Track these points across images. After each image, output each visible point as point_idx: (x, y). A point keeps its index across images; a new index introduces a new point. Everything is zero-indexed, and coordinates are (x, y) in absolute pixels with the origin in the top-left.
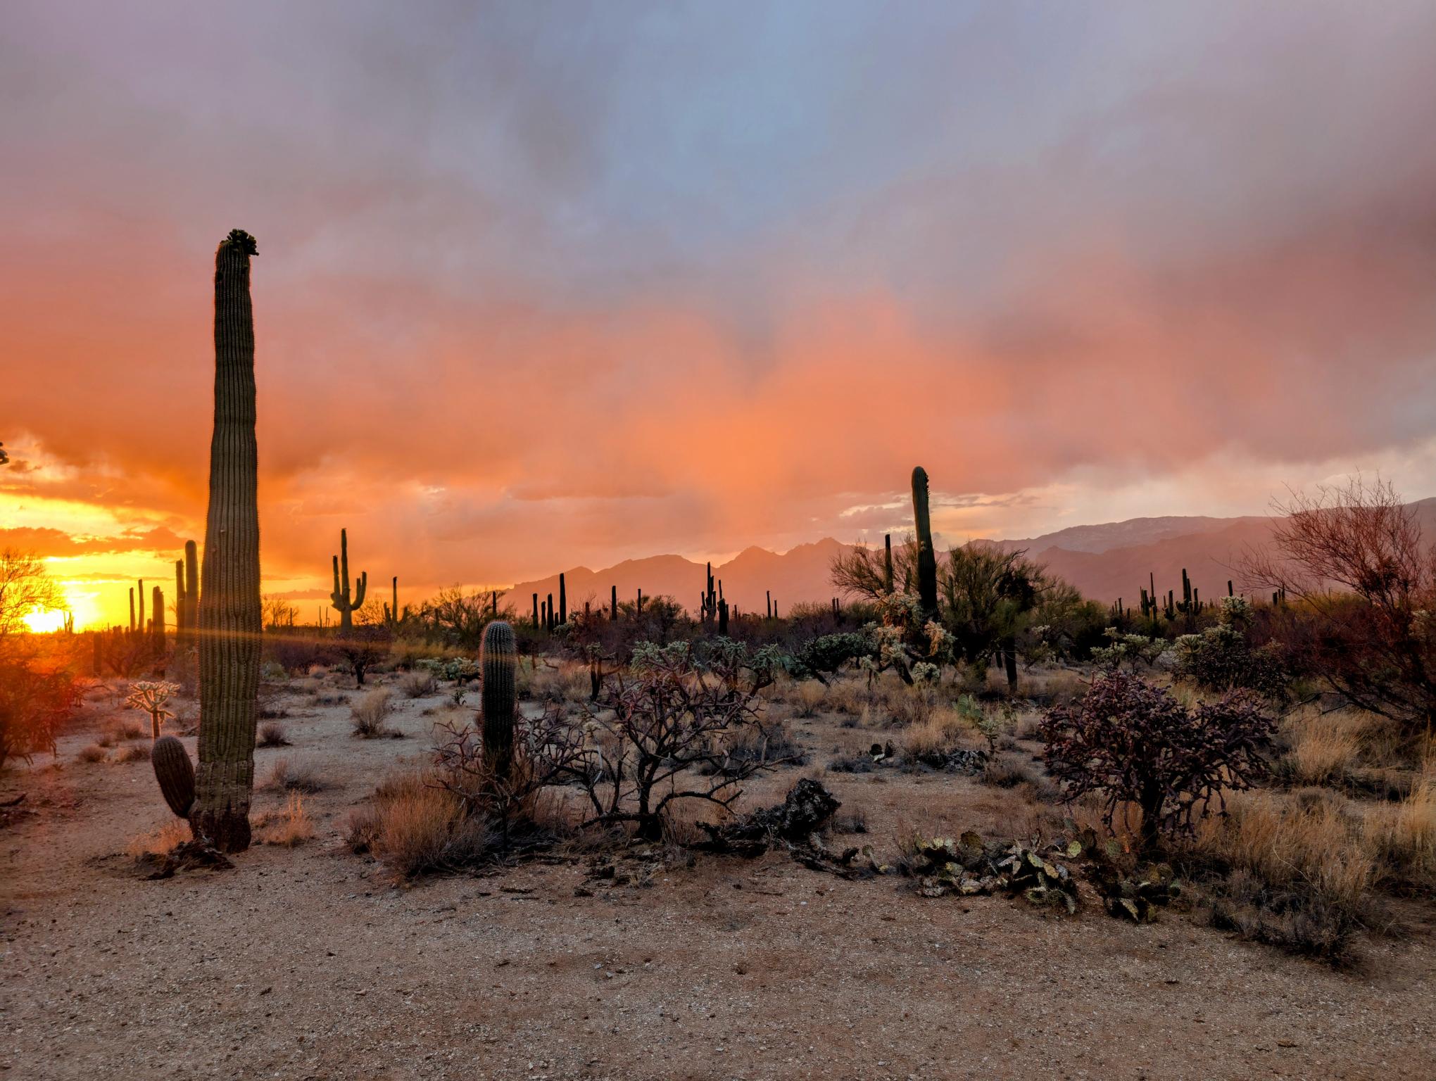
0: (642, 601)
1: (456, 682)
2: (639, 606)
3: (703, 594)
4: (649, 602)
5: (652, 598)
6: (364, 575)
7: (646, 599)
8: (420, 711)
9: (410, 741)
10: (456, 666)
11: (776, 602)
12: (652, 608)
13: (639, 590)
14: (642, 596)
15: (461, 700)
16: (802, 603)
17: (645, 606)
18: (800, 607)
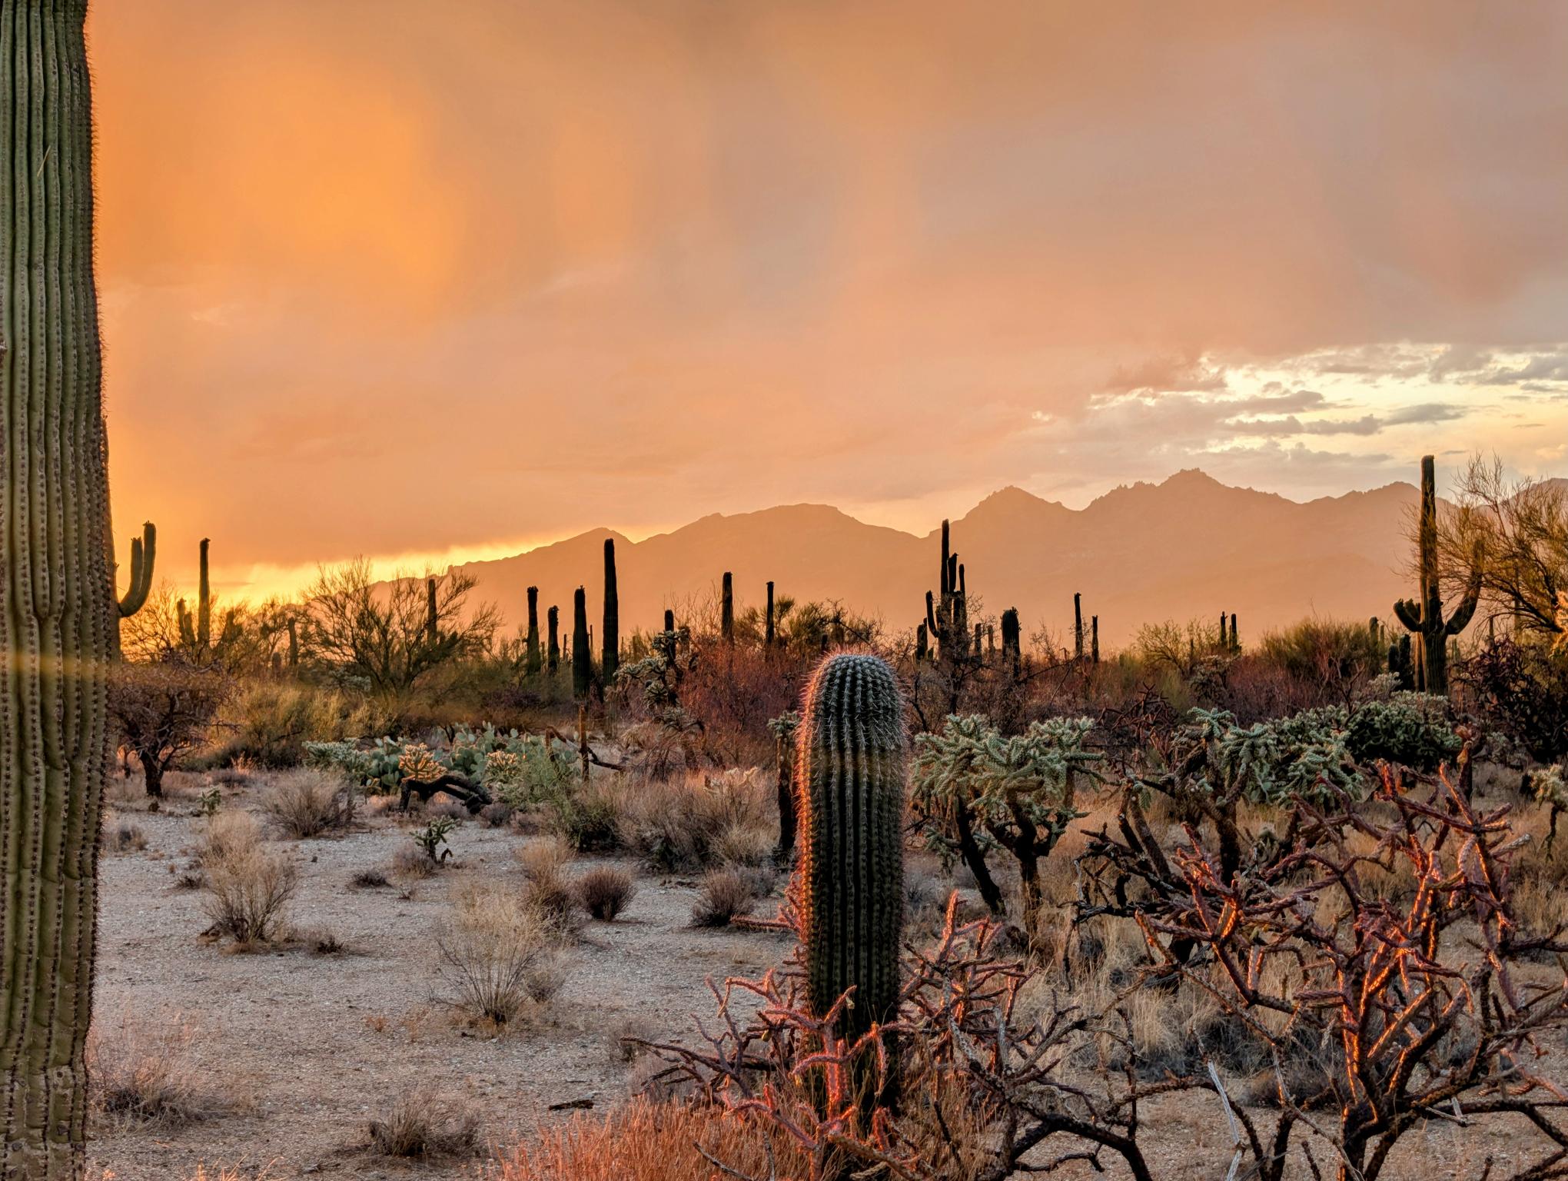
0: (776, 611)
1: (396, 798)
2: (770, 625)
3: (929, 596)
4: (794, 614)
5: (801, 604)
6: (150, 530)
7: (786, 606)
8: (345, 875)
9: (362, 964)
10: (381, 759)
11: (1095, 620)
12: (798, 628)
13: (770, 586)
14: (775, 601)
15: (440, 848)
16: (1161, 626)
17: (785, 625)
18: (1156, 633)
